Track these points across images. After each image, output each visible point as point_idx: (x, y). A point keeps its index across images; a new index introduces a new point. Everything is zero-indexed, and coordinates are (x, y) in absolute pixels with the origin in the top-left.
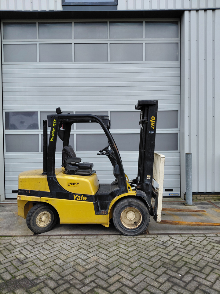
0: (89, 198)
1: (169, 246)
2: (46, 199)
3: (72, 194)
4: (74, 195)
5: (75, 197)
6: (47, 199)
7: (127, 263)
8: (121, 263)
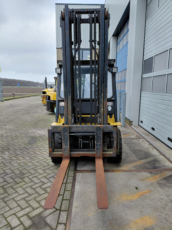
7: (32, 162)
8: (34, 160)
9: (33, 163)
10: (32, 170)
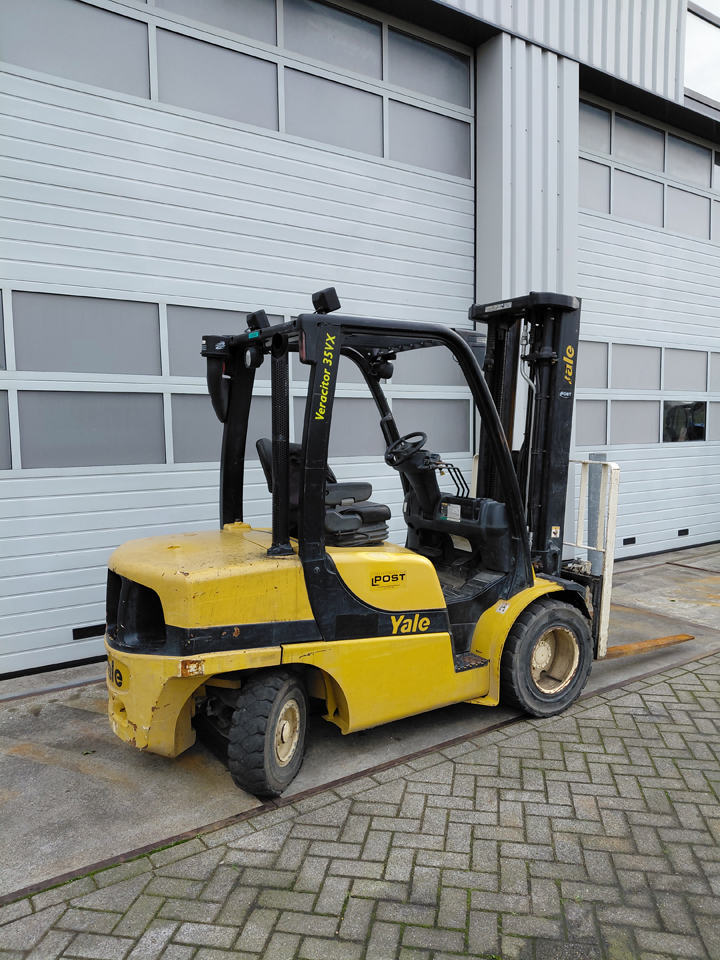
2: (302, 650)
3: (387, 615)
4: (393, 618)
5: (396, 625)
6: (307, 649)
7: (677, 785)
8: (665, 790)
9: (683, 779)
10: (698, 755)
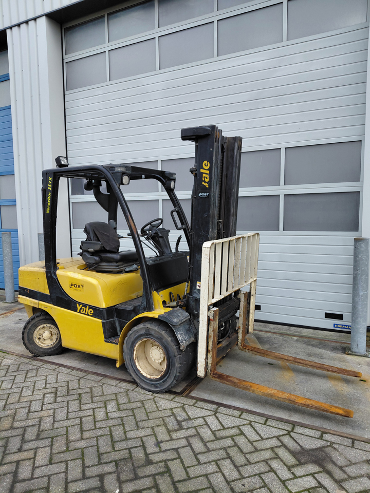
0: (97, 312)
1: (188, 429)
2: (44, 305)
3: (76, 302)
4: (77, 304)
5: (79, 308)
6: (46, 306)
